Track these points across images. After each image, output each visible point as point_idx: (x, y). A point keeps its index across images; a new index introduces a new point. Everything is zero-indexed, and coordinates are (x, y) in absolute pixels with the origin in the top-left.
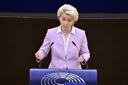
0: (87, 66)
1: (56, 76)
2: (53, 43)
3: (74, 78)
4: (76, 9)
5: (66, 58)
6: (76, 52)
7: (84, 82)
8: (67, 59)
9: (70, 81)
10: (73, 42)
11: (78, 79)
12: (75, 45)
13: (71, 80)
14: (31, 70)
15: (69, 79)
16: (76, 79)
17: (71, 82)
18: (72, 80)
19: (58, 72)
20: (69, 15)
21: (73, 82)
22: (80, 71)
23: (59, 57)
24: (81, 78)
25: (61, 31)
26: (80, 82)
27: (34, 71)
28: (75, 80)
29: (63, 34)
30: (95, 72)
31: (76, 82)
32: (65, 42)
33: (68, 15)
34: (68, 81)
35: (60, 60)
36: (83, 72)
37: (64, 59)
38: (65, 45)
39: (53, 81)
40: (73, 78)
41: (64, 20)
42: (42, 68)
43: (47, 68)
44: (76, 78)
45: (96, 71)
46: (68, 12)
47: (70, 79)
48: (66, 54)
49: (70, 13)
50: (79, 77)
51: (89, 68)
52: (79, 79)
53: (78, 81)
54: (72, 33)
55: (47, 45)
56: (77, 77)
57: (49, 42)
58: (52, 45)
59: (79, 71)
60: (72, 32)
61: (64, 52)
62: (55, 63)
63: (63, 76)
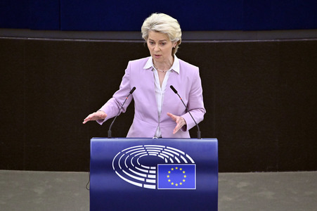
0: (199, 133)
1: (141, 152)
2: (134, 88)
3: (175, 155)
4: (176, 20)
5: (159, 117)
6: (178, 107)
7: (193, 162)
8: (162, 119)
9: (166, 161)
10: (172, 87)
11: (182, 157)
12: (176, 92)
13: (168, 160)
14: (93, 140)
15: (165, 157)
16: (179, 158)
17: (169, 162)
18: (171, 159)
19: (143, 144)
20: (158, 31)
21: (172, 162)
22: (186, 142)
23: (147, 115)
24: (187, 156)
25: (152, 65)
26: (186, 162)
27: (98, 143)
28: (176, 158)
29: (156, 72)
30: (215, 143)
31: (179, 162)
32: (158, 86)
33: (157, 34)
34: (163, 161)
35: (147, 120)
36: (191, 143)
37: (156, 117)
38: (158, 91)
39: (135, 162)
40: (173, 156)
41: (153, 43)
42: (114, 136)
43: (124, 136)
44: (178, 155)
45: (215, 140)
46: (156, 27)
47: (168, 157)
48: (160, 109)
49: (161, 27)
50: (184, 153)
51: (203, 137)
52: (185, 156)
53: (182, 162)
54: (172, 71)
55: (125, 89)
56: (180, 154)
57: (129, 85)
58: (131, 92)
59: (183, 142)
60: (172, 68)
61: (157, 106)
62: (139, 127)
63: (154, 151)
